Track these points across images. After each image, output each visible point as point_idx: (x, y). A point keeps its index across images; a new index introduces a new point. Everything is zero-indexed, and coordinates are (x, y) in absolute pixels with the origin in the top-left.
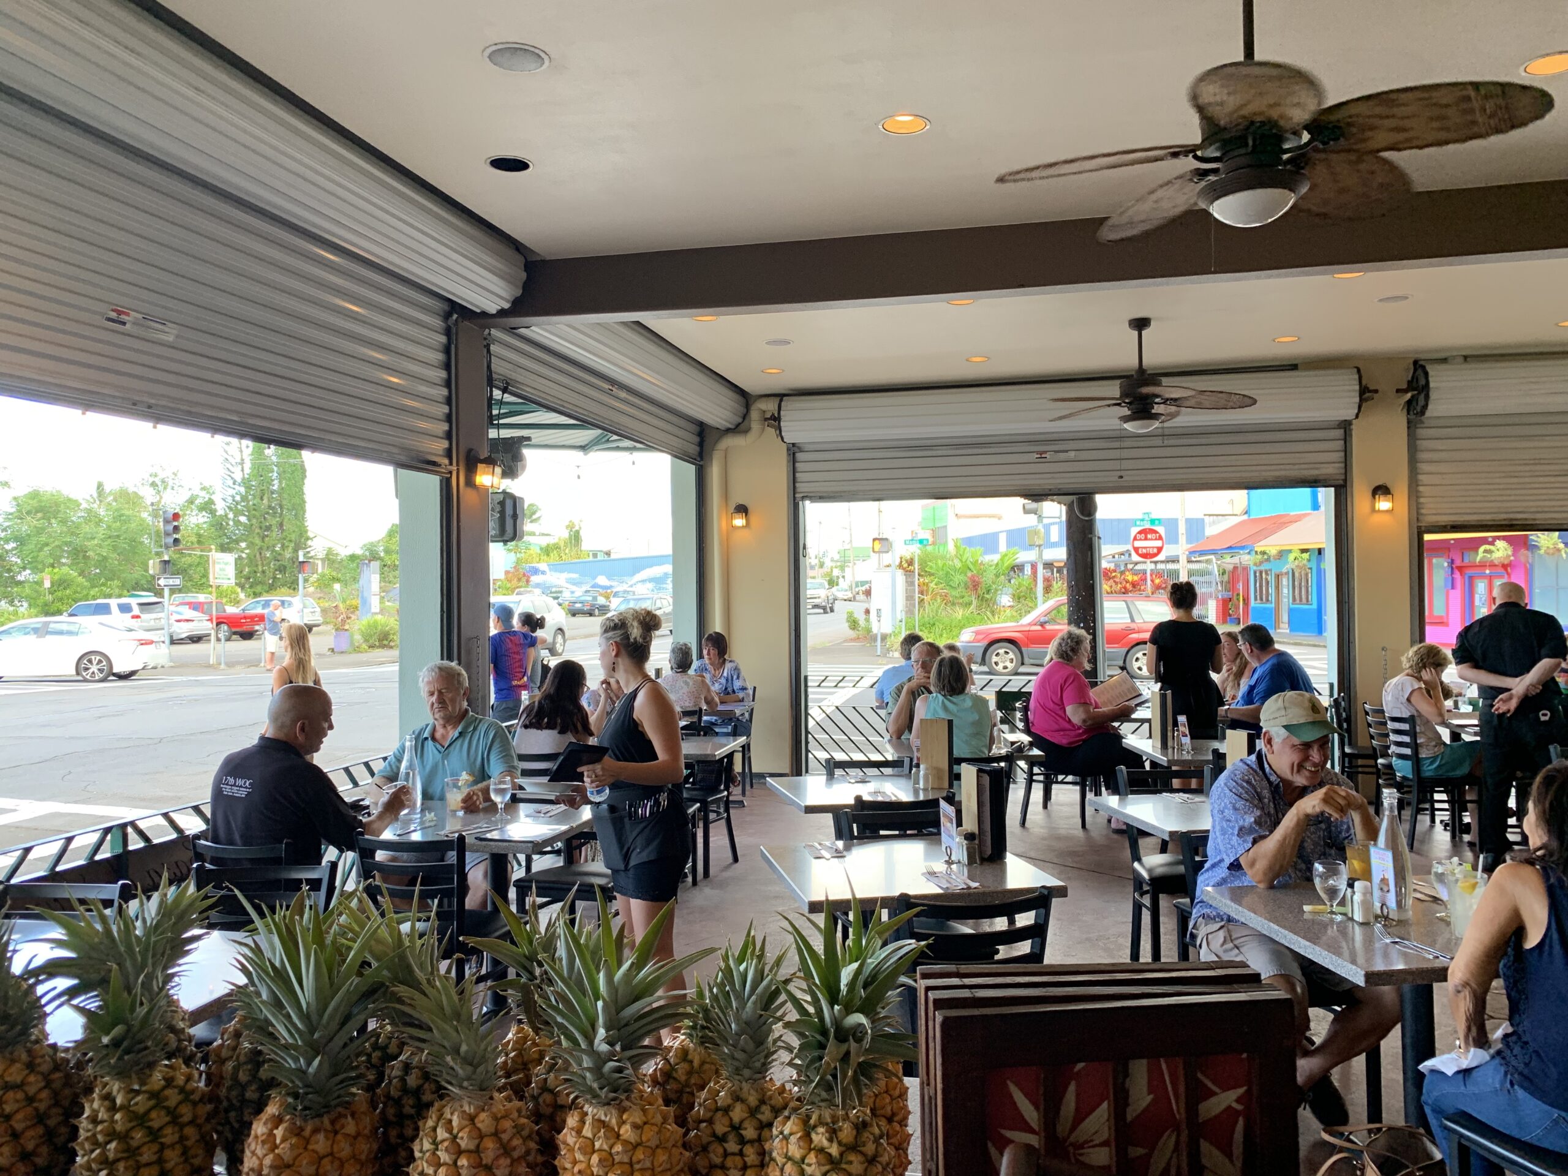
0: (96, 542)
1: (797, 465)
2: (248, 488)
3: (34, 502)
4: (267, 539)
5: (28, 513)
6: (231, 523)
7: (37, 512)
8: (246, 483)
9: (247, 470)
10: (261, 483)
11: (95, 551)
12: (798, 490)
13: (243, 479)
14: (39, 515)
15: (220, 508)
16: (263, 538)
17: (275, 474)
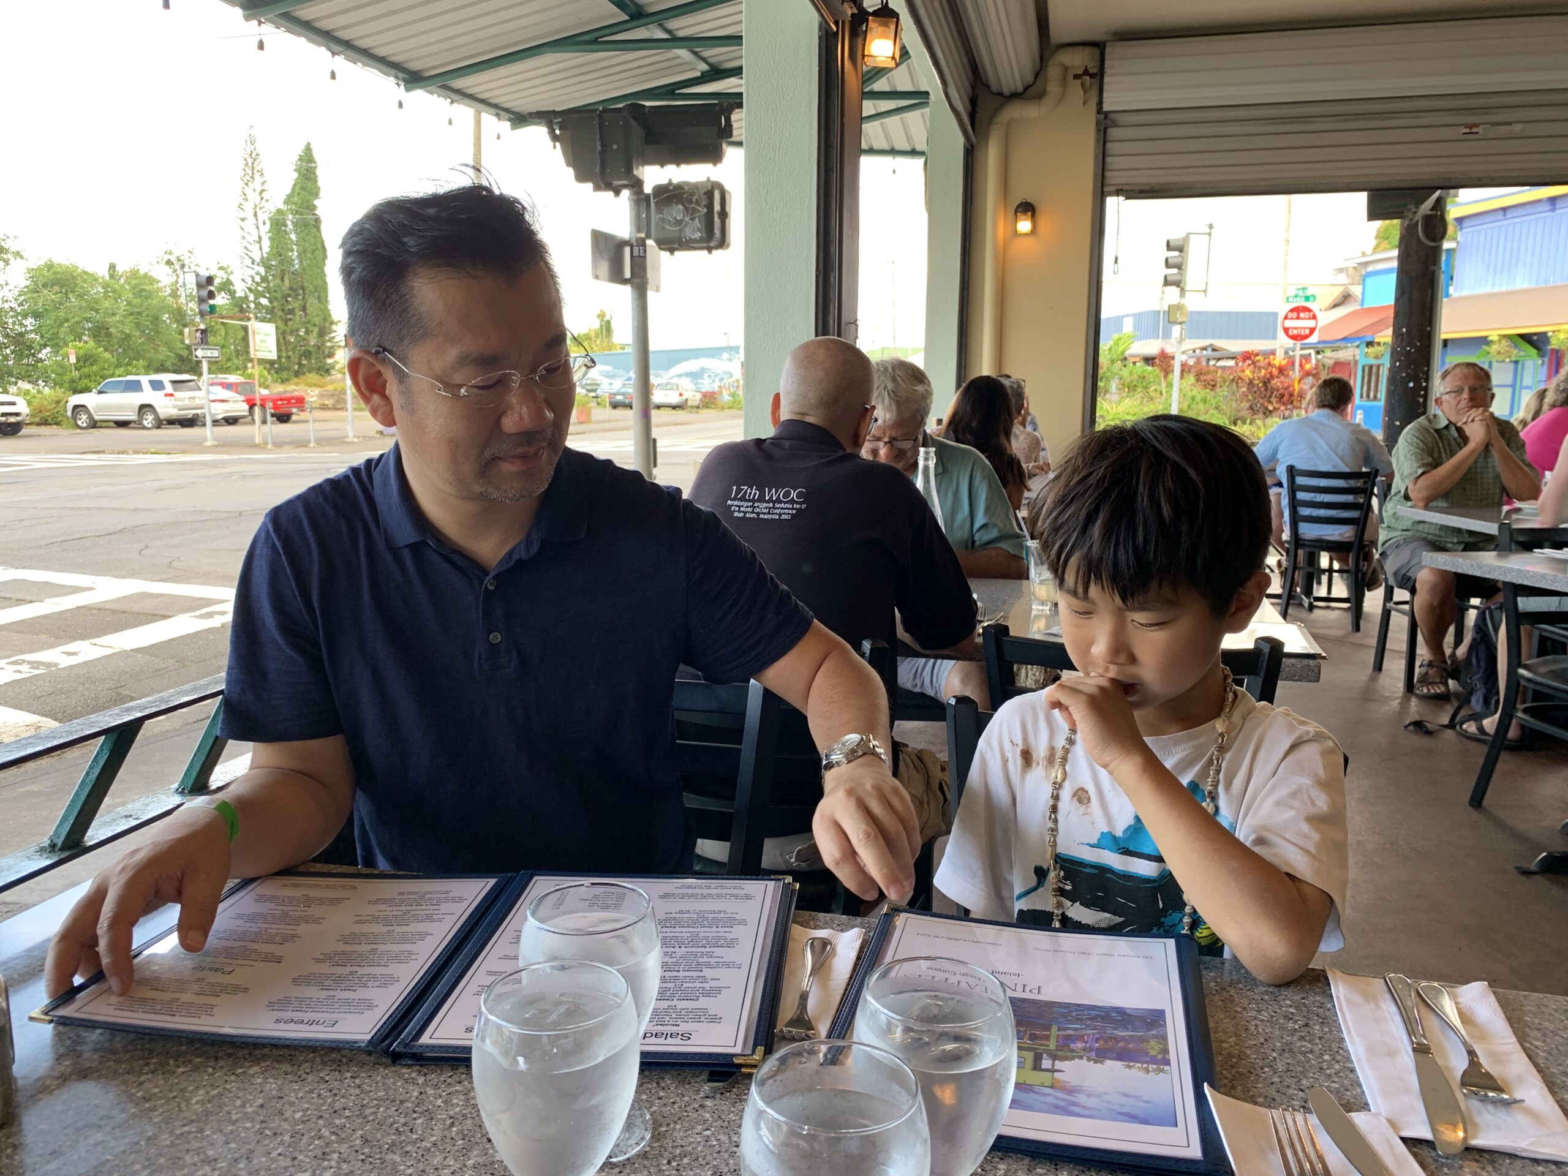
0: (117, 318)
1: (1109, 145)
2: (268, 268)
3: (49, 275)
4: (290, 323)
5: (45, 286)
6: (252, 306)
7: (53, 285)
8: (265, 262)
9: (266, 249)
10: (281, 263)
11: (117, 328)
12: (1108, 181)
13: (262, 258)
14: (56, 288)
15: (240, 290)
16: (286, 321)
17: (296, 254)
